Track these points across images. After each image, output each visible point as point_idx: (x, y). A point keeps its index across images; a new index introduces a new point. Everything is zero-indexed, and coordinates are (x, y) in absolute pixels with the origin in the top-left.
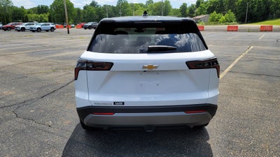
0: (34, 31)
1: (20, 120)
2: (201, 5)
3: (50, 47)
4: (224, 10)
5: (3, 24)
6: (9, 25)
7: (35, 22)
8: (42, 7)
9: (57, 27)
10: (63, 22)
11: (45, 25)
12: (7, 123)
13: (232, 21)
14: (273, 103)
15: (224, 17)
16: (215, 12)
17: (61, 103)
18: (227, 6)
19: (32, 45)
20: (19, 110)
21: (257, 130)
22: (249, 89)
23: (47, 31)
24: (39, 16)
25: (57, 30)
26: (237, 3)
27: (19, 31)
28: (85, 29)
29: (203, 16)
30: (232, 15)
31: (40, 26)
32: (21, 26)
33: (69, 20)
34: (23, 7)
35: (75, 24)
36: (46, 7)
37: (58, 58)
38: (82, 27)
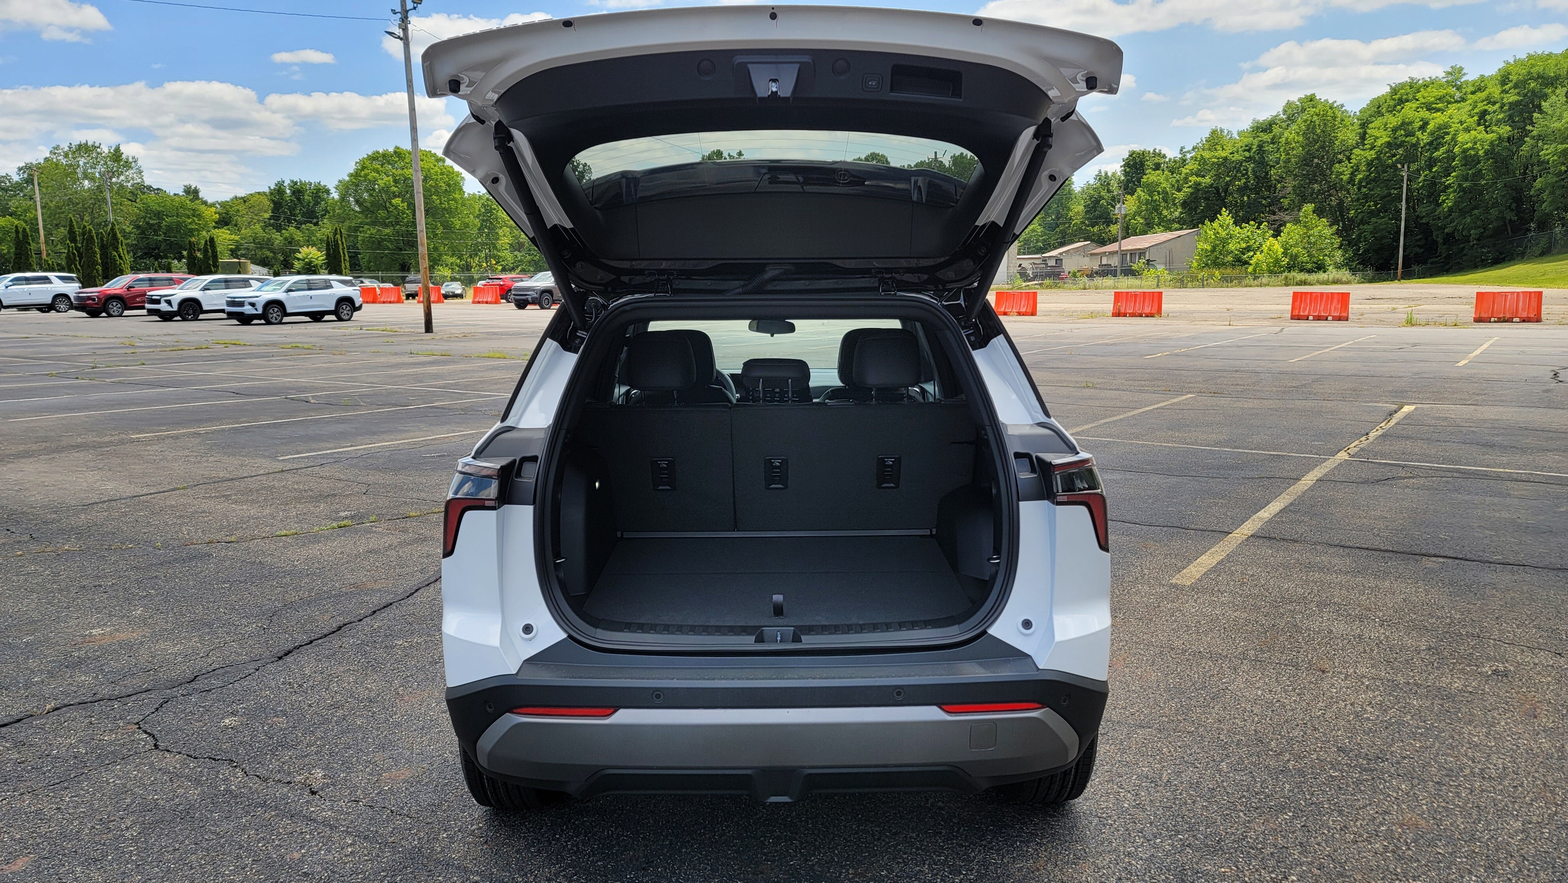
0: (245, 320)
1: (172, 761)
2: (1151, 176)
3: (330, 404)
4: (1274, 207)
5: (87, 282)
6: (117, 285)
7: (255, 271)
8: (298, 191)
9: (371, 297)
10: (405, 268)
11: (310, 286)
12: (112, 777)
13: (1320, 267)
14: (1450, 697)
15: (1276, 246)
16: (1225, 217)
17: (373, 684)
18: (1290, 183)
19: (237, 393)
20: (168, 717)
21: (1334, 820)
22: (1340, 627)
23: (317, 317)
24: (278, 238)
25: (369, 313)
26: (1344, 170)
27: (167, 317)
28: (521, 304)
29: (1159, 237)
30: (1323, 229)
31: (279, 295)
32: (179, 293)
33: (434, 262)
34: (192, 193)
35: (469, 282)
36: (320, 192)
37: (368, 462)
38: (505, 293)
